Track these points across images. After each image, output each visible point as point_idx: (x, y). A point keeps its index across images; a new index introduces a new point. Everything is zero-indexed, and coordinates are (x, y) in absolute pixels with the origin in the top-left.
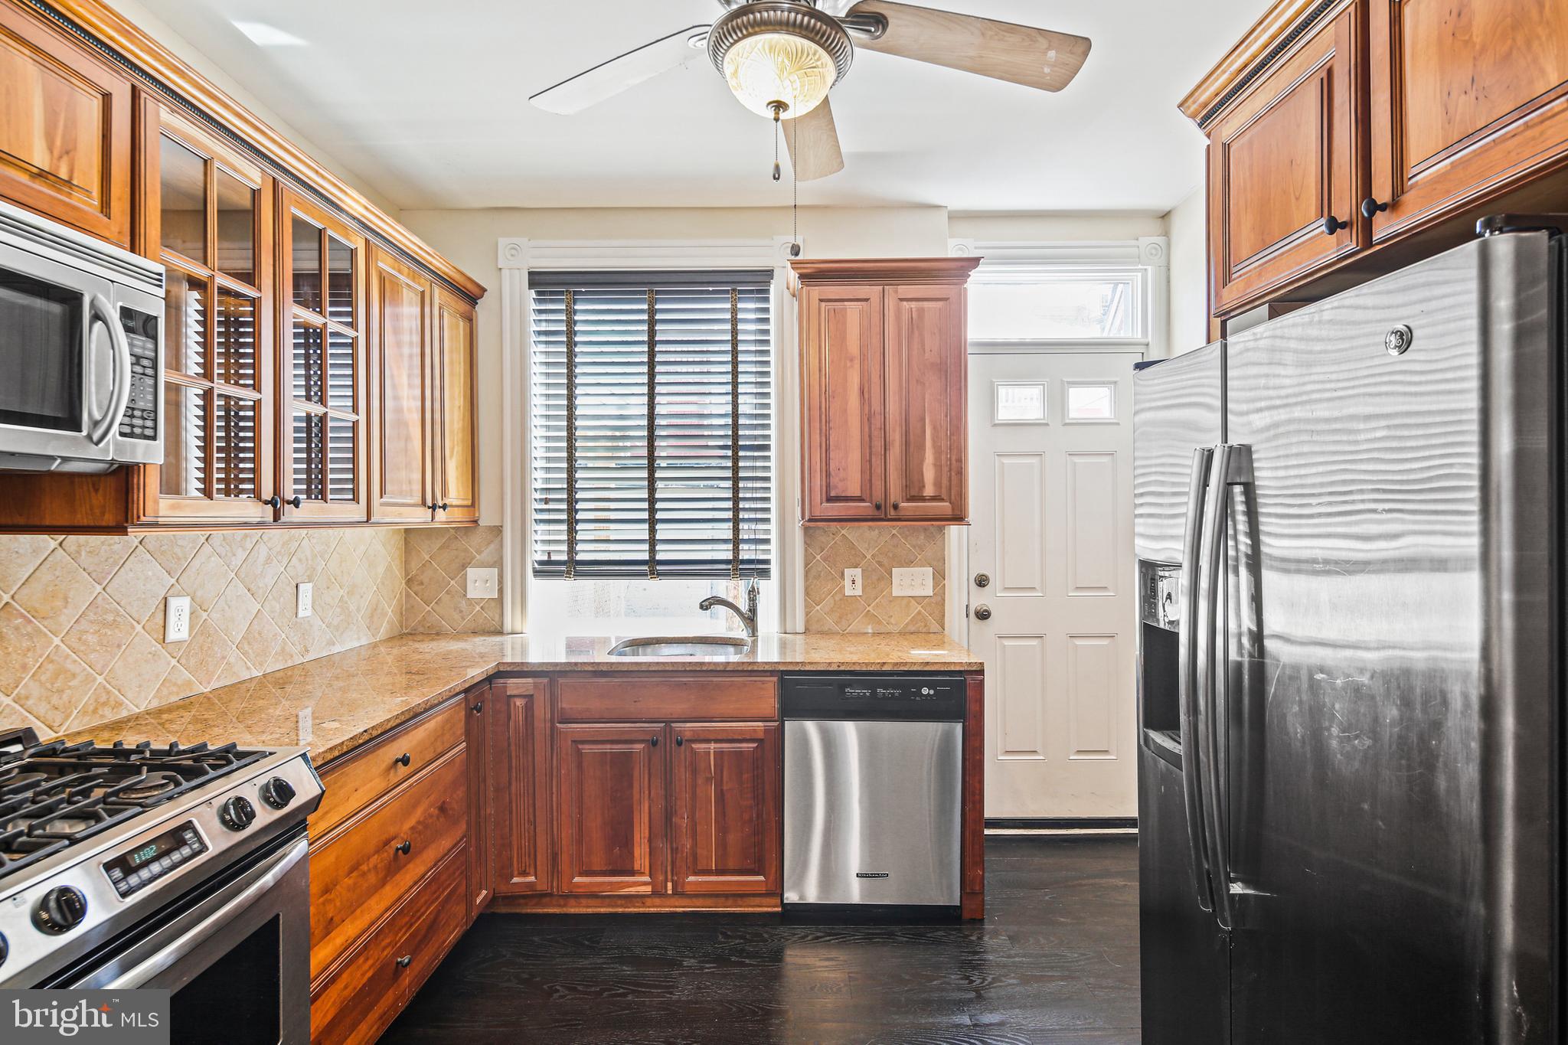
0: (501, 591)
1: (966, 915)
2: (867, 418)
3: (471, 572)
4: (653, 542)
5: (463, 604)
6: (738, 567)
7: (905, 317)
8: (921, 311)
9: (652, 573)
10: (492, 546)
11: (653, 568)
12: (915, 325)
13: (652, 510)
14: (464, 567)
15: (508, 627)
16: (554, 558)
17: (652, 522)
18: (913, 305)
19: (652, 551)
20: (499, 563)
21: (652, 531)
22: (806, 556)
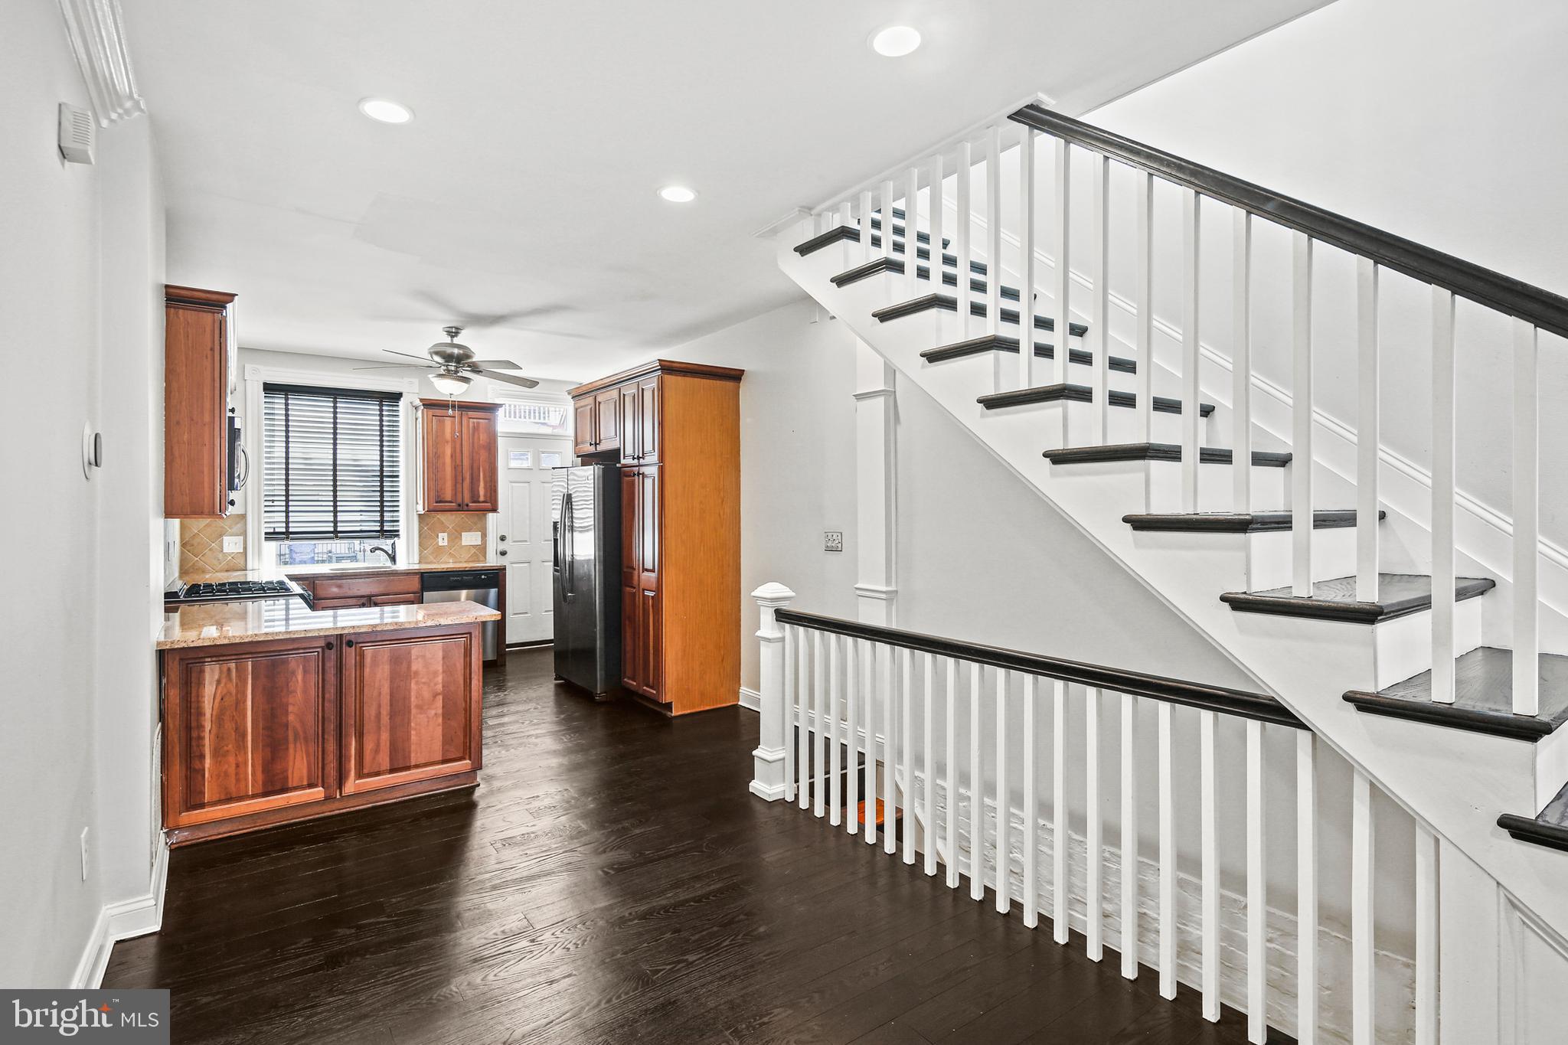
0: (245, 548)
1: (499, 664)
2: (455, 468)
3: (226, 539)
4: (335, 522)
5: (220, 556)
6: (383, 533)
7: (471, 425)
8: (478, 423)
9: (337, 537)
10: (239, 525)
11: (336, 534)
12: (476, 428)
13: (335, 506)
14: (221, 536)
15: (249, 566)
16: (277, 530)
17: (335, 512)
18: (475, 420)
19: (335, 526)
20: (244, 534)
21: (335, 516)
22: (419, 528)
